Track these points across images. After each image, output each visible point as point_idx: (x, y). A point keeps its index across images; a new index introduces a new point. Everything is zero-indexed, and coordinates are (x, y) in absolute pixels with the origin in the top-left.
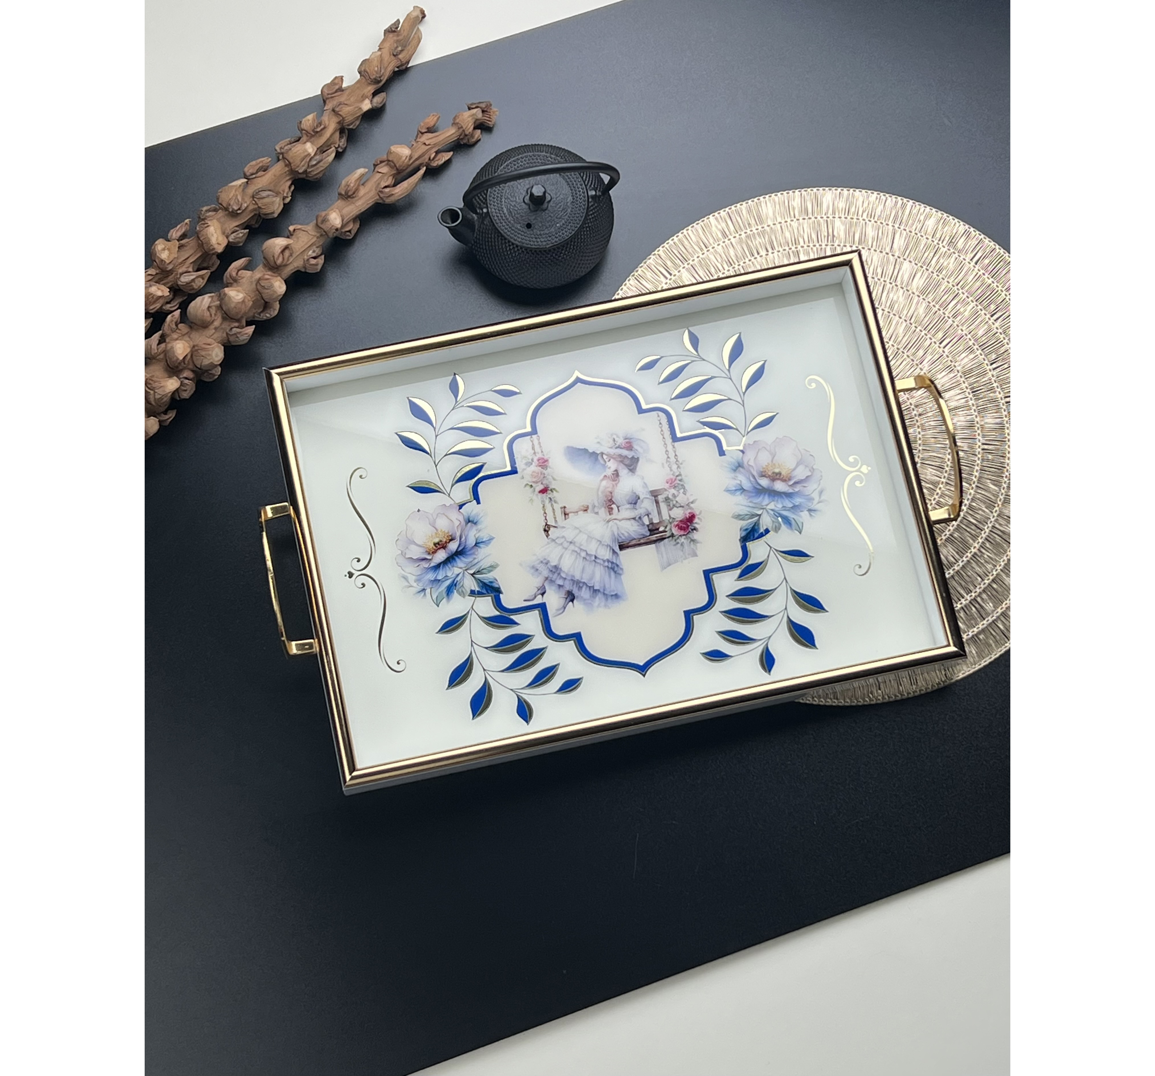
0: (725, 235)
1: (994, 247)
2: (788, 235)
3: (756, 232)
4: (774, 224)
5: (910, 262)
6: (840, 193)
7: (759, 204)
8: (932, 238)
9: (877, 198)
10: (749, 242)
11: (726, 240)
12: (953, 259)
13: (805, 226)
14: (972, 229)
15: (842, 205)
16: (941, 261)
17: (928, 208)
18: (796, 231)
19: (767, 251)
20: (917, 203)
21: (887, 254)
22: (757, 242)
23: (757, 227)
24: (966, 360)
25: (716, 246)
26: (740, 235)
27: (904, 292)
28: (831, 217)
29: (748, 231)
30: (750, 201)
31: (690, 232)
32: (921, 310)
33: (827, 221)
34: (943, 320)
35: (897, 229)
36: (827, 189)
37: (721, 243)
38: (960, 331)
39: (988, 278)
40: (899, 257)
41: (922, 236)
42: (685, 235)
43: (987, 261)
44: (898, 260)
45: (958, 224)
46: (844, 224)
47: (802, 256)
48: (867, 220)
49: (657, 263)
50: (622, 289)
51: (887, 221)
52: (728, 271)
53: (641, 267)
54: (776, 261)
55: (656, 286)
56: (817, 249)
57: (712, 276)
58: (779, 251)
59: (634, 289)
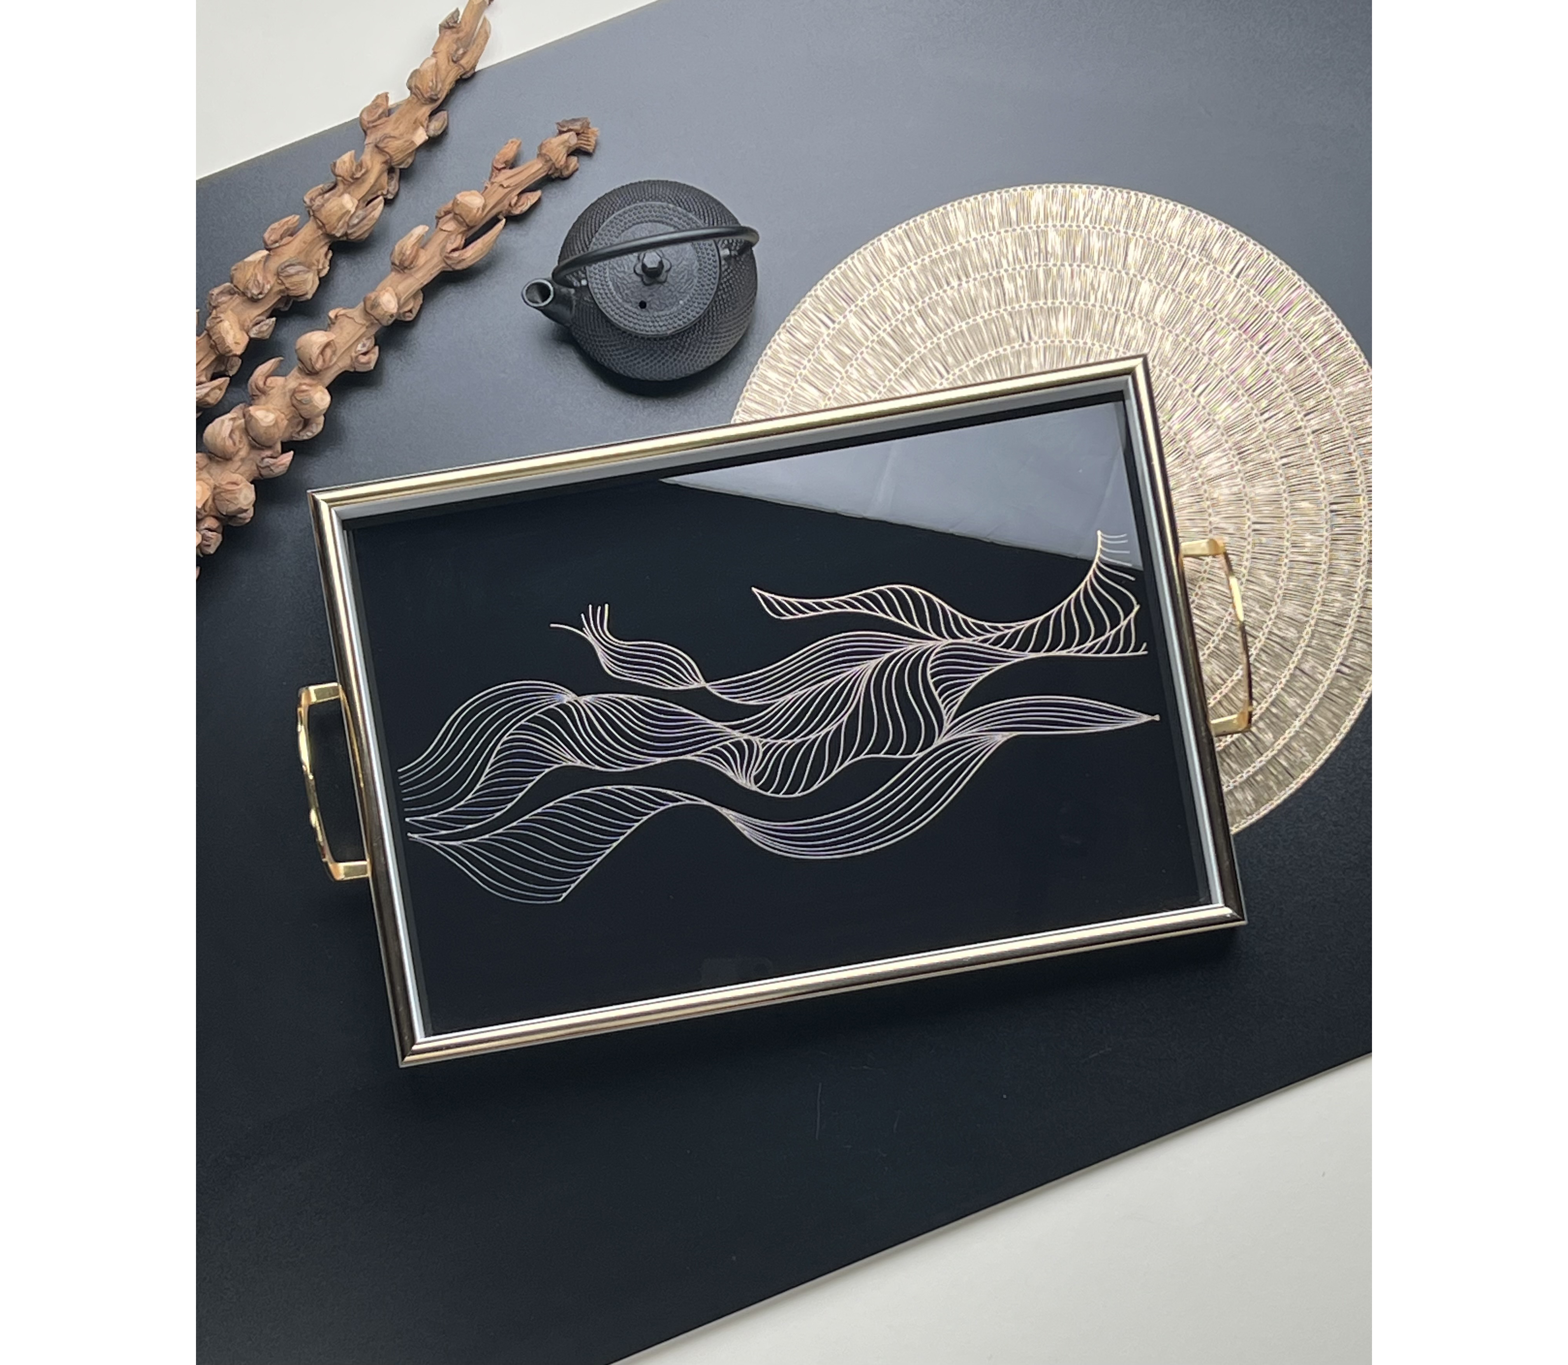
0: (902, 262)
1: (1260, 252)
2: (986, 255)
3: (943, 254)
4: (968, 242)
5: (1150, 281)
6: (1053, 191)
7: (945, 215)
9: (1102, 195)
10: (937, 271)
11: (905, 269)
12: (1207, 273)
13: (1009, 241)
14: (1231, 229)
15: (1055, 208)
16: (1192, 276)
17: (1171, 204)
18: (996, 249)
19: (959, 279)
20: (1156, 198)
21: (1119, 272)
22: (946, 268)
23: (944, 248)
24: (1229, 410)
25: (891, 277)
26: (923, 260)
27: (1143, 323)
28: (1042, 227)
30: (933, 212)
31: (856, 261)
32: (1167, 346)
33: (1037, 232)
34: (1195, 357)
35: (1131, 236)
36: (1035, 187)
37: (898, 273)
38: (1218, 372)
39: (1254, 296)
40: (1135, 276)
41: (1164, 244)
42: (849, 266)
43: (1252, 272)
44: (1135, 279)
45: (1211, 224)
46: (1060, 234)
47: (1006, 283)
48: (1090, 227)
49: (815, 308)
50: (770, 348)
51: (1117, 227)
52: (910, 311)
53: (794, 314)
54: (973, 293)
55: (816, 340)
56: (1026, 271)
57: (889, 320)
58: (975, 279)
59: (787, 346)
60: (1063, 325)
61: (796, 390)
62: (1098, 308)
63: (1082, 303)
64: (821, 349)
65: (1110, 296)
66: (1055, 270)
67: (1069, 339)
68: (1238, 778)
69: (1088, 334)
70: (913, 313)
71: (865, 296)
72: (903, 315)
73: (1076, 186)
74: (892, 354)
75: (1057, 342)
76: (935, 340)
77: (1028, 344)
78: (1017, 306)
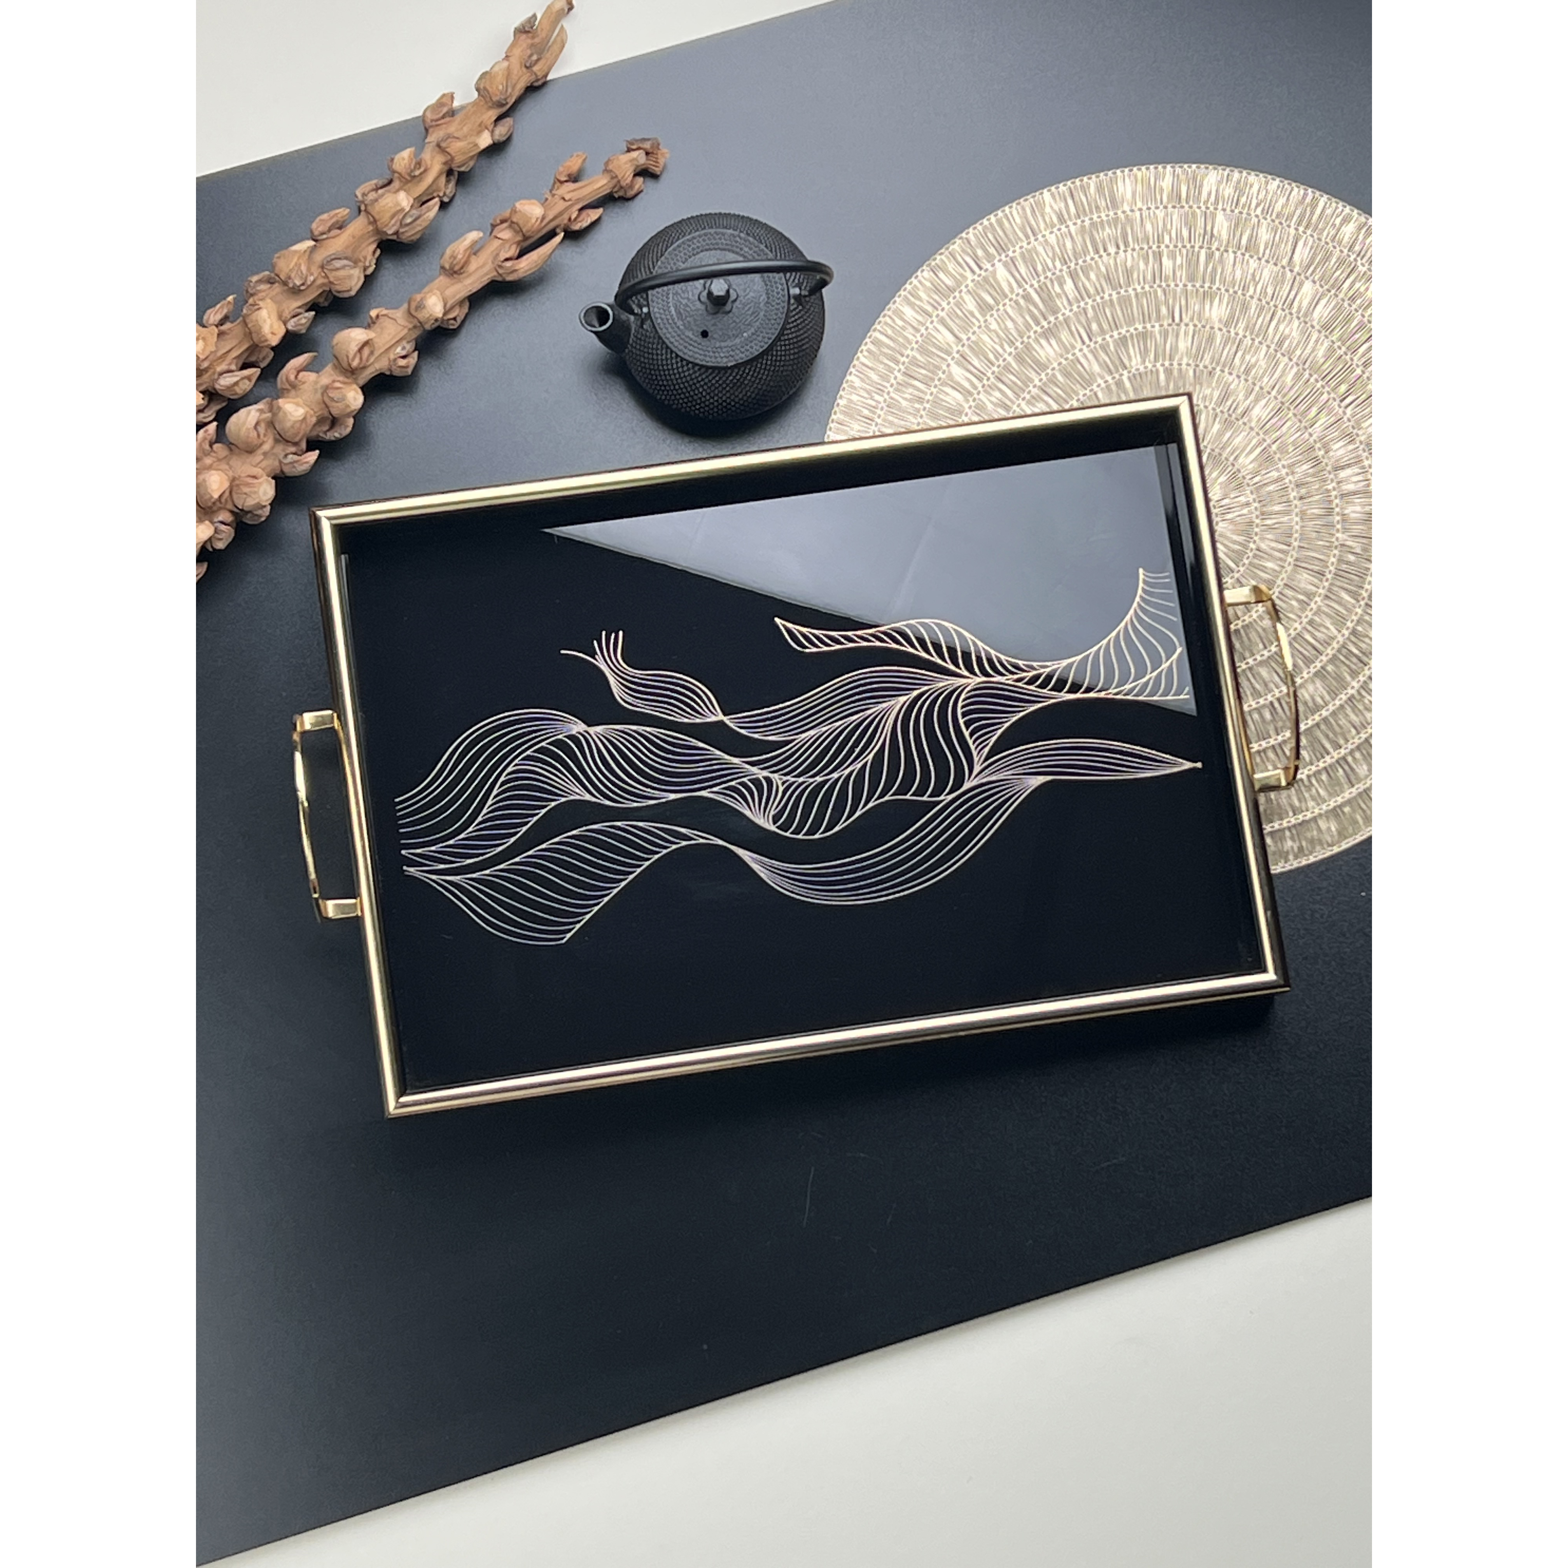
0: (1062, 220)
2: (1149, 227)
3: (1105, 218)
4: (1132, 211)
5: (1314, 282)
6: (1228, 175)
7: (1113, 181)
8: (1349, 251)
9: (1278, 187)
10: (1095, 233)
11: (1063, 227)
13: (1175, 217)
15: (1228, 191)
17: (1348, 207)
18: (1161, 224)
19: (1118, 247)
20: (1334, 200)
21: (1283, 267)
22: (1105, 234)
23: (1107, 212)
25: (1047, 233)
26: (1083, 221)
27: (1300, 323)
28: (1212, 208)
29: (1095, 217)
30: (1102, 174)
31: (1014, 212)
32: (1321, 352)
33: (1205, 213)
35: (1301, 233)
36: (1211, 167)
37: (1055, 230)
40: (1299, 274)
41: (1334, 247)
42: (1006, 215)
44: (1298, 278)
46: (1228, 219)
47: (1165, 259)
48: (1261, 217)
49: (963, 251)
50: (911, 283)
51: (1288, 222)
52: (1061, 271)
53: (941, 254)
54: (1129, 264)
55: (959, 284)
56: (1187, 251)
57: (1038, 276)
58: (1134, 250)
59: (928, 284)
60: (1217, 312)
61: (929, 330)
62: (1255, 300)
63: (1240, 292)
64: (963, 294)
65: (1270, 291)
66: (1217, 254)
67: (1221, 326)
68: (1324, 807)
69: (1241, 326)
70: (1064, 273)
71: (1017, 248)
72: (1054, 274)
73: (1253, 173)
74: (1035, 311)
75: (1208, 327)
76: (1082, 304)
77: (1178, 325)
78: (1172, 285)
